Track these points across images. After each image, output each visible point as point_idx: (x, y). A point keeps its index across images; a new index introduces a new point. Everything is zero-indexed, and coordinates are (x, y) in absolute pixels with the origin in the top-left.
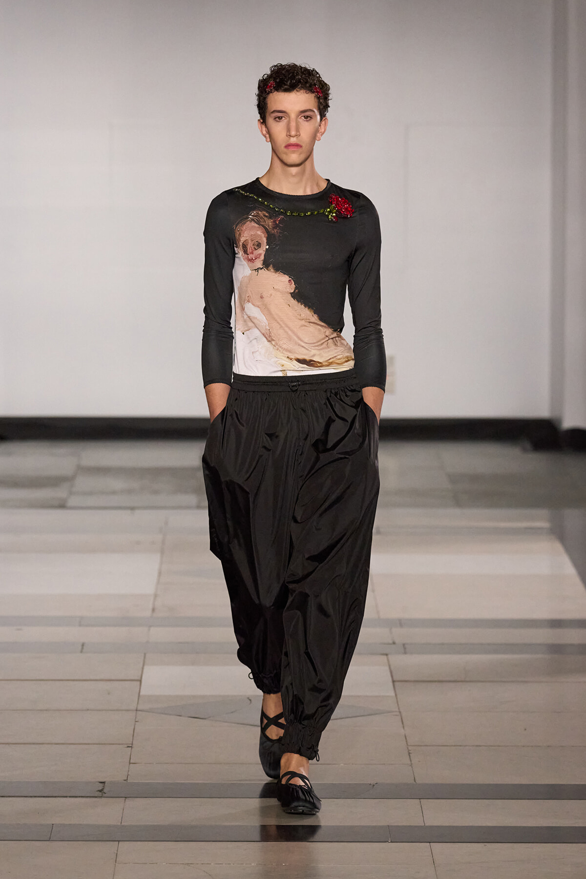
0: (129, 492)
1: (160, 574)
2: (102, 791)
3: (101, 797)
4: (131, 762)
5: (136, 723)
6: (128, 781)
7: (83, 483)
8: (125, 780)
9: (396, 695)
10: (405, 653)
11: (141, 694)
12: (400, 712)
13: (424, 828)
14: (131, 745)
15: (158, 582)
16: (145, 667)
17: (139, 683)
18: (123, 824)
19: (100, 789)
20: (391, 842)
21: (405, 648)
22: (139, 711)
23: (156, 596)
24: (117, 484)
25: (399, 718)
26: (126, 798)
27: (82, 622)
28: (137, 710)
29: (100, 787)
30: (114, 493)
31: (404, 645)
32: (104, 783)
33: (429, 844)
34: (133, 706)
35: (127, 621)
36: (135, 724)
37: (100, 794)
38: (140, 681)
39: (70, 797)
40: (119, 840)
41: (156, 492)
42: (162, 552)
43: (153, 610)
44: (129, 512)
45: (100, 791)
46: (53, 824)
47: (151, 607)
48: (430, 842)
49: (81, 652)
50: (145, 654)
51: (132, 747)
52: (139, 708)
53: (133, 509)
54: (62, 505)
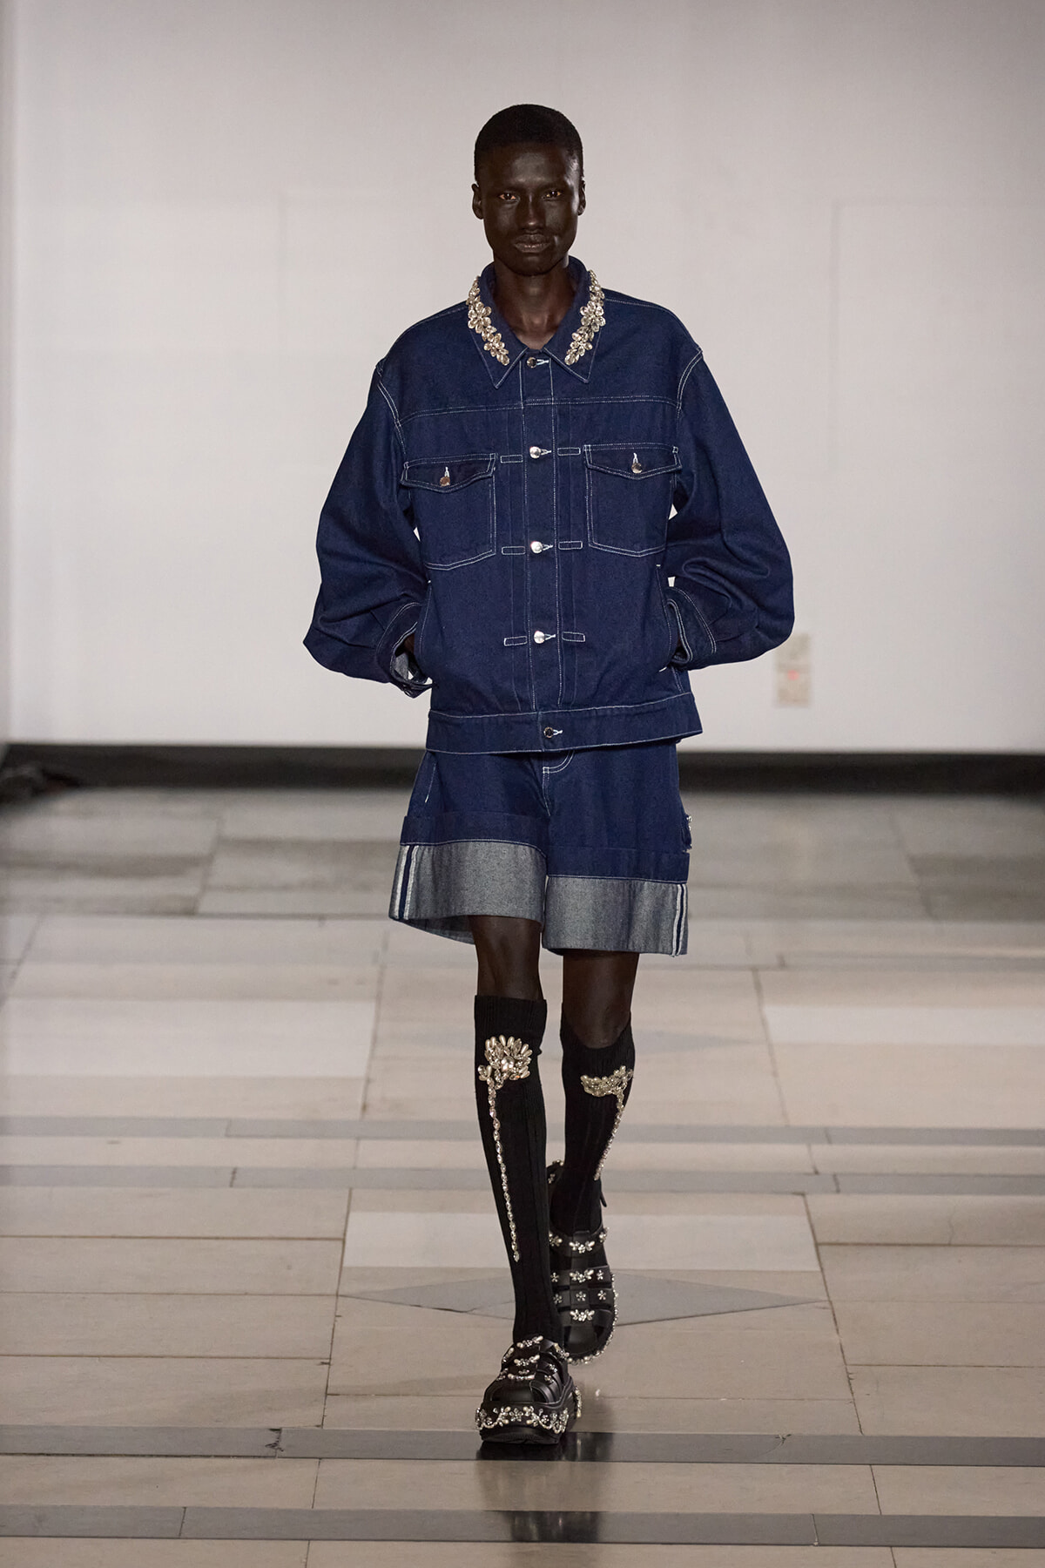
0: (316, 886)
1: (375, 1040)
2: (276, 1446)
3: (274, 1457)
4: (329, 1392)
5: (338, 1319)
6: (324, 1428)
7: (227, 868)
8: (318, 1426)
9: (822, 1269)
10: (838, 1192)
11: (346, 1264)
12: (831, 1302)
13: (881, 1520)
14: (328, 1361)
15: (372, 1056)
16: (352, 1215)
17: (340, 1244)
18: (316, 1508)
19: (272, 1441)
20: (820, 1545)
21: (837, 1184)
22: (343, 1296)
23: (368, 1081)
24: (292, 871)
25: (829, 1312)
26: (320, 1459)
27: (232, 1129)
28: (337, 1295)
29: (272, 1439)
30: (286, 888)
31: (835, 1176)
32: (279, 1430)
33: (889, 1549)
34: (331, 1290)
35: (316, 1129)
36: (335, 1321)
37: (271, 1451)
38: (344, 1241)
39: (216, 1456)
40: (310, 1537)
41: (365, 888)
42: (379, 998)
43: (364, 1107)
44: (315, 923)
45: (273, 1446)
46: (185, 1508)
47: (360, 1101)
48: (891, 1547)
49: (232, 1185)
50: (351, 1189)
51: (329, 1364)
52: (342, 1291)
53: (322, 918)
54: (189, 911)
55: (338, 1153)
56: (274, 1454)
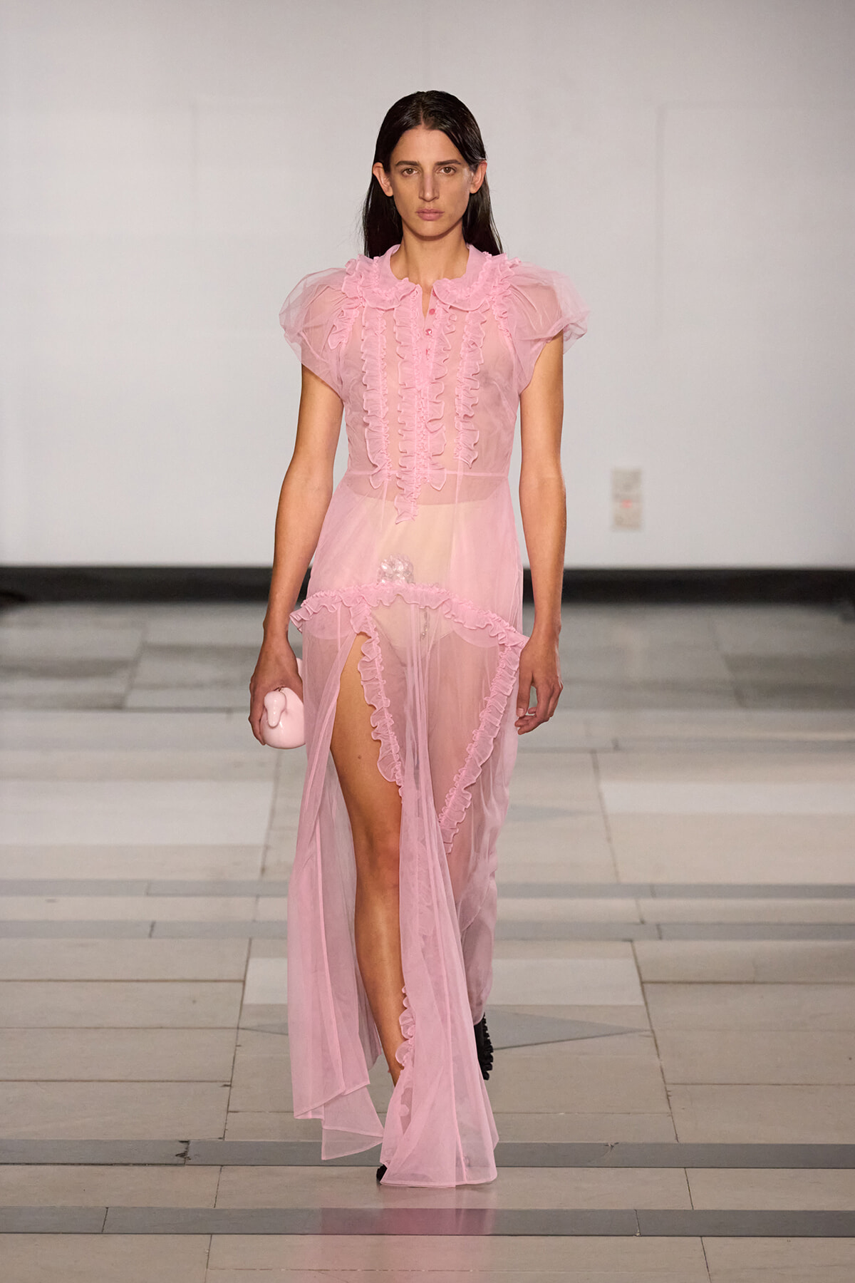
0: (224, 684)
1: (273, 813)
2: (184, 1156)
3: (183, 1165)
4: (230, 1109)
5: (238, 1048)
6: (226, 1140)
7: (151, 669)
8: (220, 1138)
9: (646, 1004)
10: (661, 938)
11: (246, 1002)
12: (653, 1031)
13: (693, 1214)
14: (229, 1084)
15: (271, 826)
16: (251, 962)
17: (240, 985)
18: (218, 1207)
19: (182, 1151)
20: (641, 1236)
21: (660, 931)
22: (243, 1029)
23: (267, 848)
24: (205, 671)
25: (652, 1040)
26: (222, 1166)
27: (150, 889)
28: (238, 1028)
29: (182, 1149)
30: (200, 685)
31: (658, 925)
32: (187, 1142)
33: (699, 1238)
34: (234, 1023)
35: (220, 888)
36: (236, 1050)
37: (181, 1160)
38: (244, 982)
39: (134, 1165)
40: (212, 1232)
42: (277, 778)
43: (263, 870)
44: (224, 716)
45: (183, 1155)
46: (107, 1208)
47: (259, 864)
48: (701, 1236)
49: (150, 936)
50: (251, 940)
51: (230, 1086)
52: (241, 1026)
53: (229, 711)
54: (118, 706)
55: (241, 909)
56: (183, 1163)
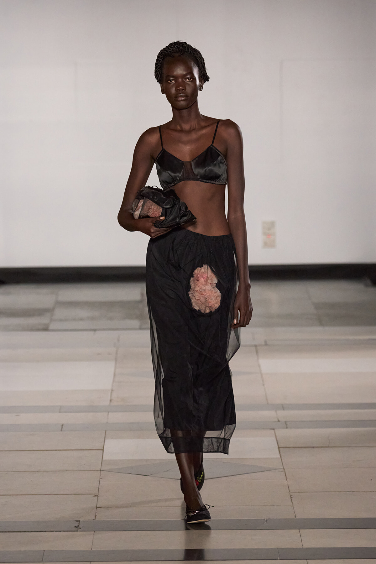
0: (93, 319)
1: (115, 375)
2: (78, 526)
3: (77, 531)
4: (98, 506)
5: (101, 479)
6: (96, 520)
7: (60, 313)
8: (93, 519)
9: (281, 457)
10: (287, 428)
11: (104, 459)
12: (284, 469)
13: (303, 550)
14: (97, 495)
15: (114, 381)
16: (106, 440)
17: (102, 451)
18: (92, 550)
19: (77, 525)
20: (280, 559)
21: (286, 425)
23: (112, 391)
24: (84, 313)
25: (284, 473)
26: (95, 531)
27: (61, 410)
28: (101, 470)
30: (82, 319)
31: (286, 422)
32: (79, 521)
34: (99, 468)
35: (92, 409)
38: (103, 450)
39: (56, 531)
40: (91, 561)
41: (111, 319)
42: (116, 360)
43: (111, 401)
44: (92, 332)
46: (44, 551)
47: (109, 398)
48: (307, 559)
49: (61, 431)
50: (106, 431)
53: (95, 330)
54: (46, 329)
55: (101, 418)
56: (77, 530)
